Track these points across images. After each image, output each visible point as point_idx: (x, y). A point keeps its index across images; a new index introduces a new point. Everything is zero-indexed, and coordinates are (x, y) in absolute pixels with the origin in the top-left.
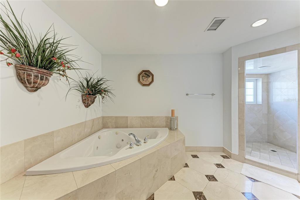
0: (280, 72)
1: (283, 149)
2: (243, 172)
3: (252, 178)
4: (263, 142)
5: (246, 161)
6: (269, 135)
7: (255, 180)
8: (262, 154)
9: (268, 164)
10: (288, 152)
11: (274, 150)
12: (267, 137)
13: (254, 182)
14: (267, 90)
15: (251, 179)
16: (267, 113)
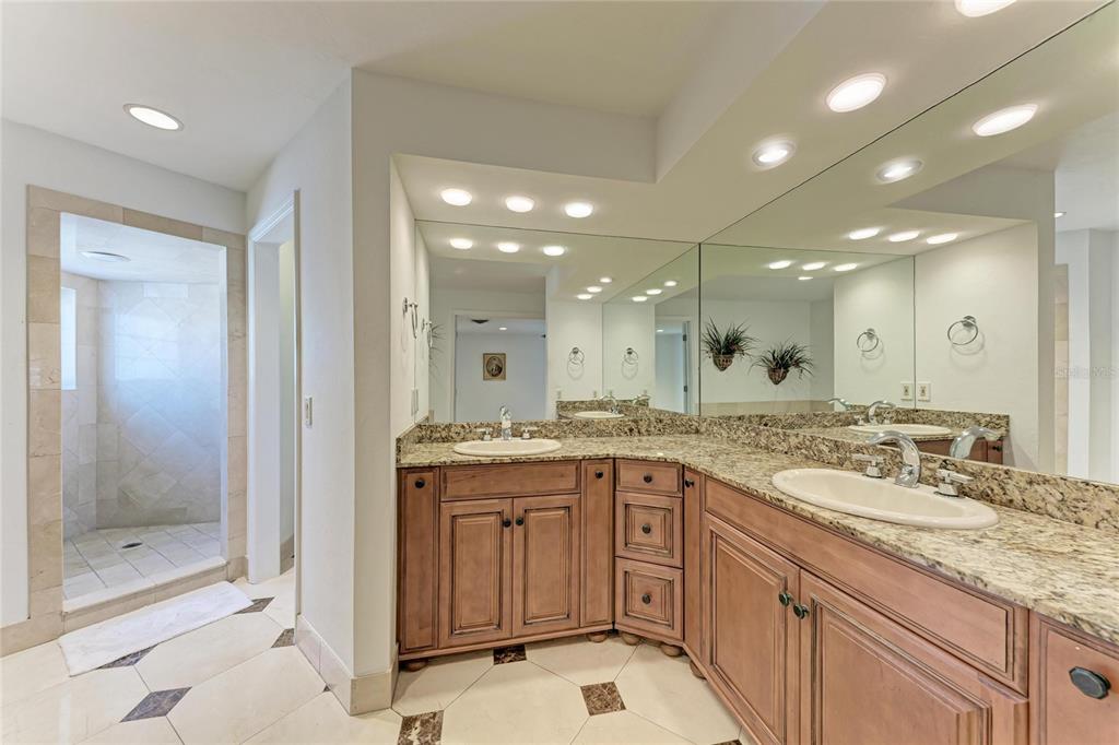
0: (140, 282)
1: (152, 528)
2: (78, 664)
3: (124, 658)
4: (83, 534)
5: (70, 623)
6: (101, 502)
7: (136, 657)
8: (103, 572)
9: (153, 585)
10: (169, 529)
11: (131, 543)
12: (94, 513)
13: (137, 660)
14: (96, 339)
15: (124, 662)
16: (94, 422)
